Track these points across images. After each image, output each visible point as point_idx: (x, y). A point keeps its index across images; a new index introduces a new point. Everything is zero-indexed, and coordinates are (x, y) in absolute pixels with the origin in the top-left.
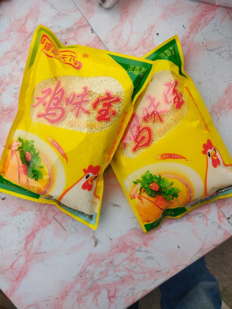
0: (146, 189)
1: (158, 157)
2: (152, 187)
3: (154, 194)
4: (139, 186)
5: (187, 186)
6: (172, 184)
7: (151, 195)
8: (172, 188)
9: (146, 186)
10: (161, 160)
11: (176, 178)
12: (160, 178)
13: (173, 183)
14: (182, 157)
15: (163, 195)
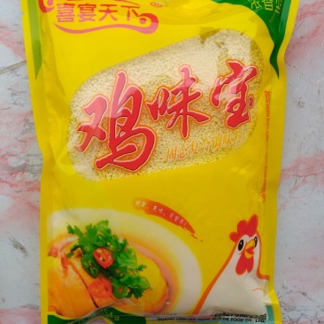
0: (84, 253)
1: (141, 204)
2: (99, 255)
3: (97, 271)
4: (74, 240)
5: (167, 284)
6: (140, 268)
7: (89, 269)
8: (137, 275)
9: (88, 248)
10: (142, 212)
11: (154, 260)
12: (124, 246)
13: (145, 267)
14: (187, 226)
15: (112, 281)
